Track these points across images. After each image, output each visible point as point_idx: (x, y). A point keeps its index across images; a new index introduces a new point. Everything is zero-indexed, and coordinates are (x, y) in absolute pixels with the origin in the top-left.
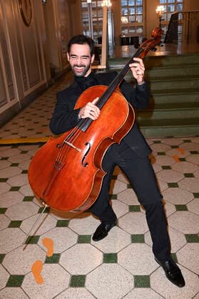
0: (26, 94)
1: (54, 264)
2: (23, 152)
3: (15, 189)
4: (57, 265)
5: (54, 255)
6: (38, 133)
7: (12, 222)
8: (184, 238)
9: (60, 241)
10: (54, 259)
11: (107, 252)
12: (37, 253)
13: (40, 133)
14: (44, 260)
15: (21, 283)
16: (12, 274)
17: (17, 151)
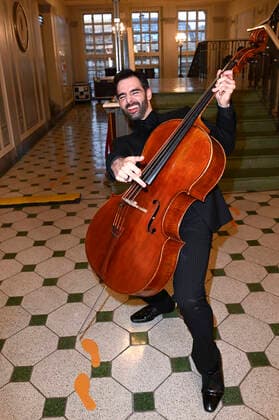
0: (23, 137)
1: (104, 378)
2: (31, 216)
3: (29, 268)
4: (109, 379)
5: (102, 363)
6: (46, 190)
7: (33, 316)
8: (270, 329)
9: (107, 343)
10: (103, 370)
11: (174, 356)
12: (78, 362)
13: (49, 189)
14: (90, 372)
15: (64, 409)
16: (48, 396)
17: (22, 214)
